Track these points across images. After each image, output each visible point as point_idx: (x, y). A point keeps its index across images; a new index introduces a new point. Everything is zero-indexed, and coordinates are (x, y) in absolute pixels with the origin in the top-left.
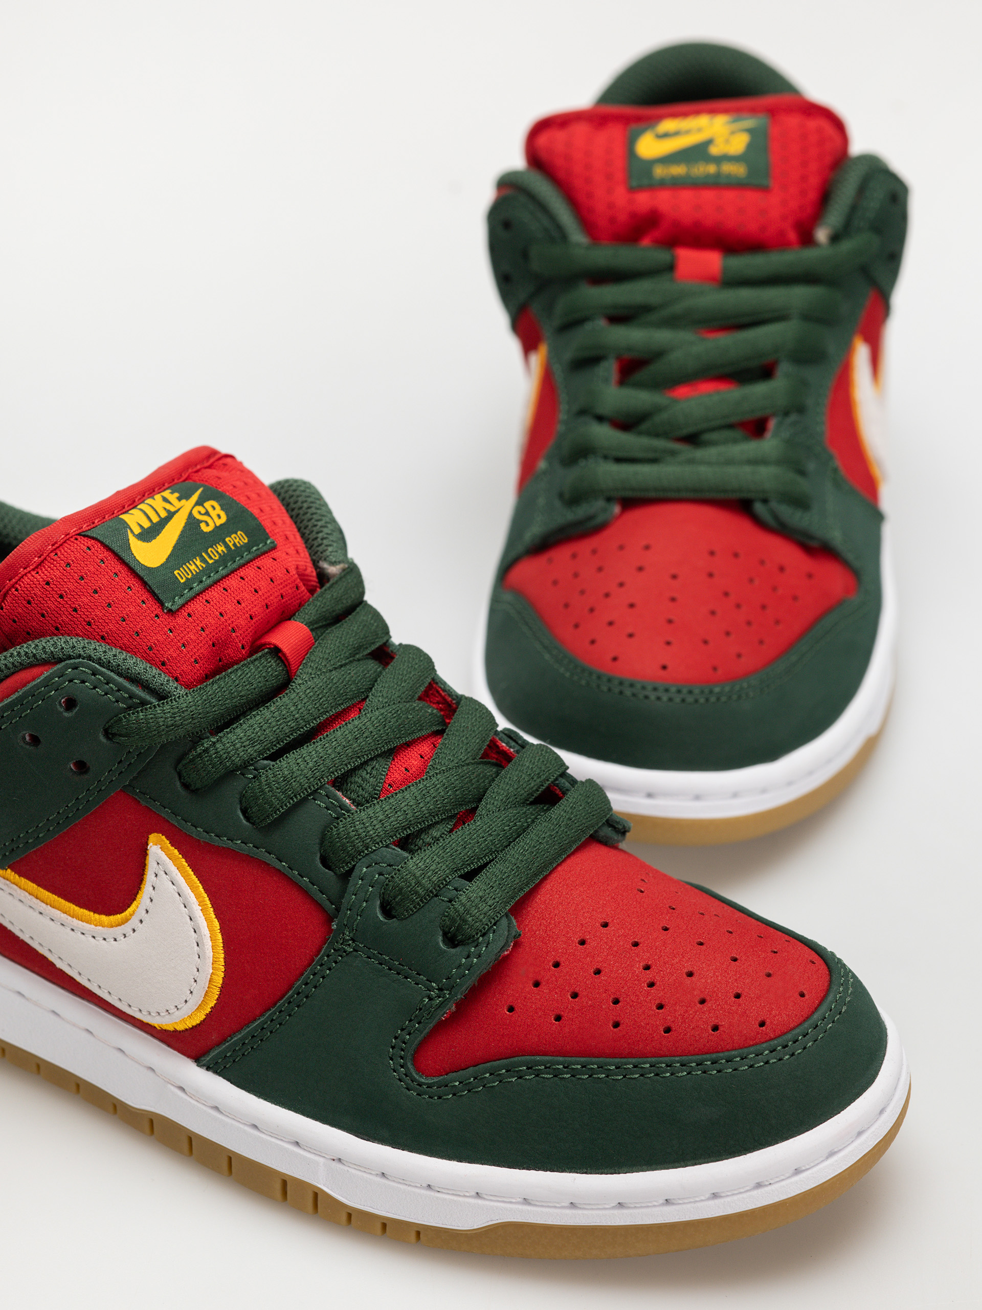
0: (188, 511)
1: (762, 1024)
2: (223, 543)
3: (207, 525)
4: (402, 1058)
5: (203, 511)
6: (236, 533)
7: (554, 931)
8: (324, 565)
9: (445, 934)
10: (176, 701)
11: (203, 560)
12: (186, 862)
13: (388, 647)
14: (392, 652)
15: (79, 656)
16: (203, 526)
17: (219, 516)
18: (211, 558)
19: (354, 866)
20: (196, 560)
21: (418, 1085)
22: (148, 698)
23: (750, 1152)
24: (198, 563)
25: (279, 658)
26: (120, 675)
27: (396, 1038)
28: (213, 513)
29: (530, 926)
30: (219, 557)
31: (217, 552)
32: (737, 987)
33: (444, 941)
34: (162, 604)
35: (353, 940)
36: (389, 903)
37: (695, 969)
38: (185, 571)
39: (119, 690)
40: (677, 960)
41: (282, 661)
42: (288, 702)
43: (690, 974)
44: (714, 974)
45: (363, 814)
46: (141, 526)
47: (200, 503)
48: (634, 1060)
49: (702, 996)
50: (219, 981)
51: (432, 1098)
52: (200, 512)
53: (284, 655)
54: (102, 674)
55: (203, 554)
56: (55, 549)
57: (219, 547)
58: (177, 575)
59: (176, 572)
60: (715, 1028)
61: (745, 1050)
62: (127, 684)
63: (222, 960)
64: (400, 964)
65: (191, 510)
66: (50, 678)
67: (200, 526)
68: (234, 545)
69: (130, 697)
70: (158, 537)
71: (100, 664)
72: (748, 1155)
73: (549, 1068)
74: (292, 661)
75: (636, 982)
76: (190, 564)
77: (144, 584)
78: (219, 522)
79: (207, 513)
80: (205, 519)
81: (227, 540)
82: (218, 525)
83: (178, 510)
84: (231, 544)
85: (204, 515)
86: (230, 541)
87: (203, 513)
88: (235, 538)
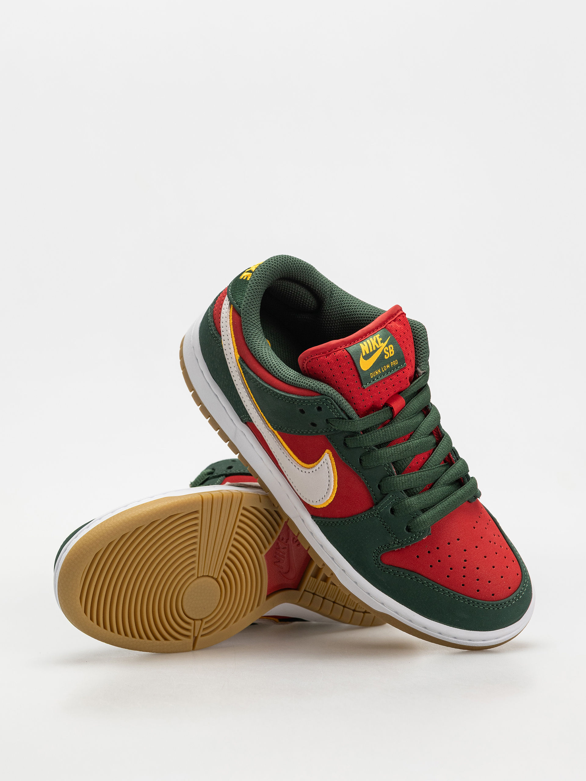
1: (493, 595)
3: (387, 356)
4: (377, 554)
6: (395, 360)
7: (442, 536)
8: (419, 369)
9: (407, 526)
10: (353, 422)
11: (381, 371)
12: (335, 463)
14: (429, 408)
15: (329, 396)
16: (386, 356)
18: (384, 370)
19: (388, 493)
21: (379, 564)
22: (346, 417)
23: (472, 630)
24: (379, 371)
25: (392, 411)
26: (339, 407)
27: (378, 548)
28: (390, 351)
29: (435, 532)
30: (386, 370)
31: (387, 367)
32: (491, 579)
33: (406, 528)
34: (362, 385)
35: (378, 514)
36: (394, 509)
37: (480, 567)
38: (374, 374)
39: (337, 412)
40: (476, 562)
41: (392, 412)
42: (389, 430)
43: (478, 568)
44: (485, 571)
45: (398, 478)
46: (366, 353)
47: (387, 346)
48: (449, 590)
49: (478, 578)
50: (330, 502)
51: (382, 570)
52: (386, 350)
53: (394, 412)
54: (334, 405)
55: (382, 368)
56: (335, 352)
57: (388, 365)
59: (371, 374)
60: (478, 591)
61: (484, 602)
62: (340, 411)
63: (334, 497)
64: (389, 528)
65: (384, 349)
66: (317, 399)
67: (384, 356)
68: (393, 365)
69: (340, 416)
70: (370, 358)
71: (334, 401)
72: (471, 631)
73: (422, 580)
74: (395, 413)
75: (460, 565)
76: (376, 371)
77: (359, 376)
78: (391, 355)
79: (388, 351)
80: (387, 353)
81: (391, 363)
82: (390, 356)
83: (380, 347)
84: (392, 365)
85: (387, 351)
86: (392, 364)
87: (387, 350)
88: (394, 362)
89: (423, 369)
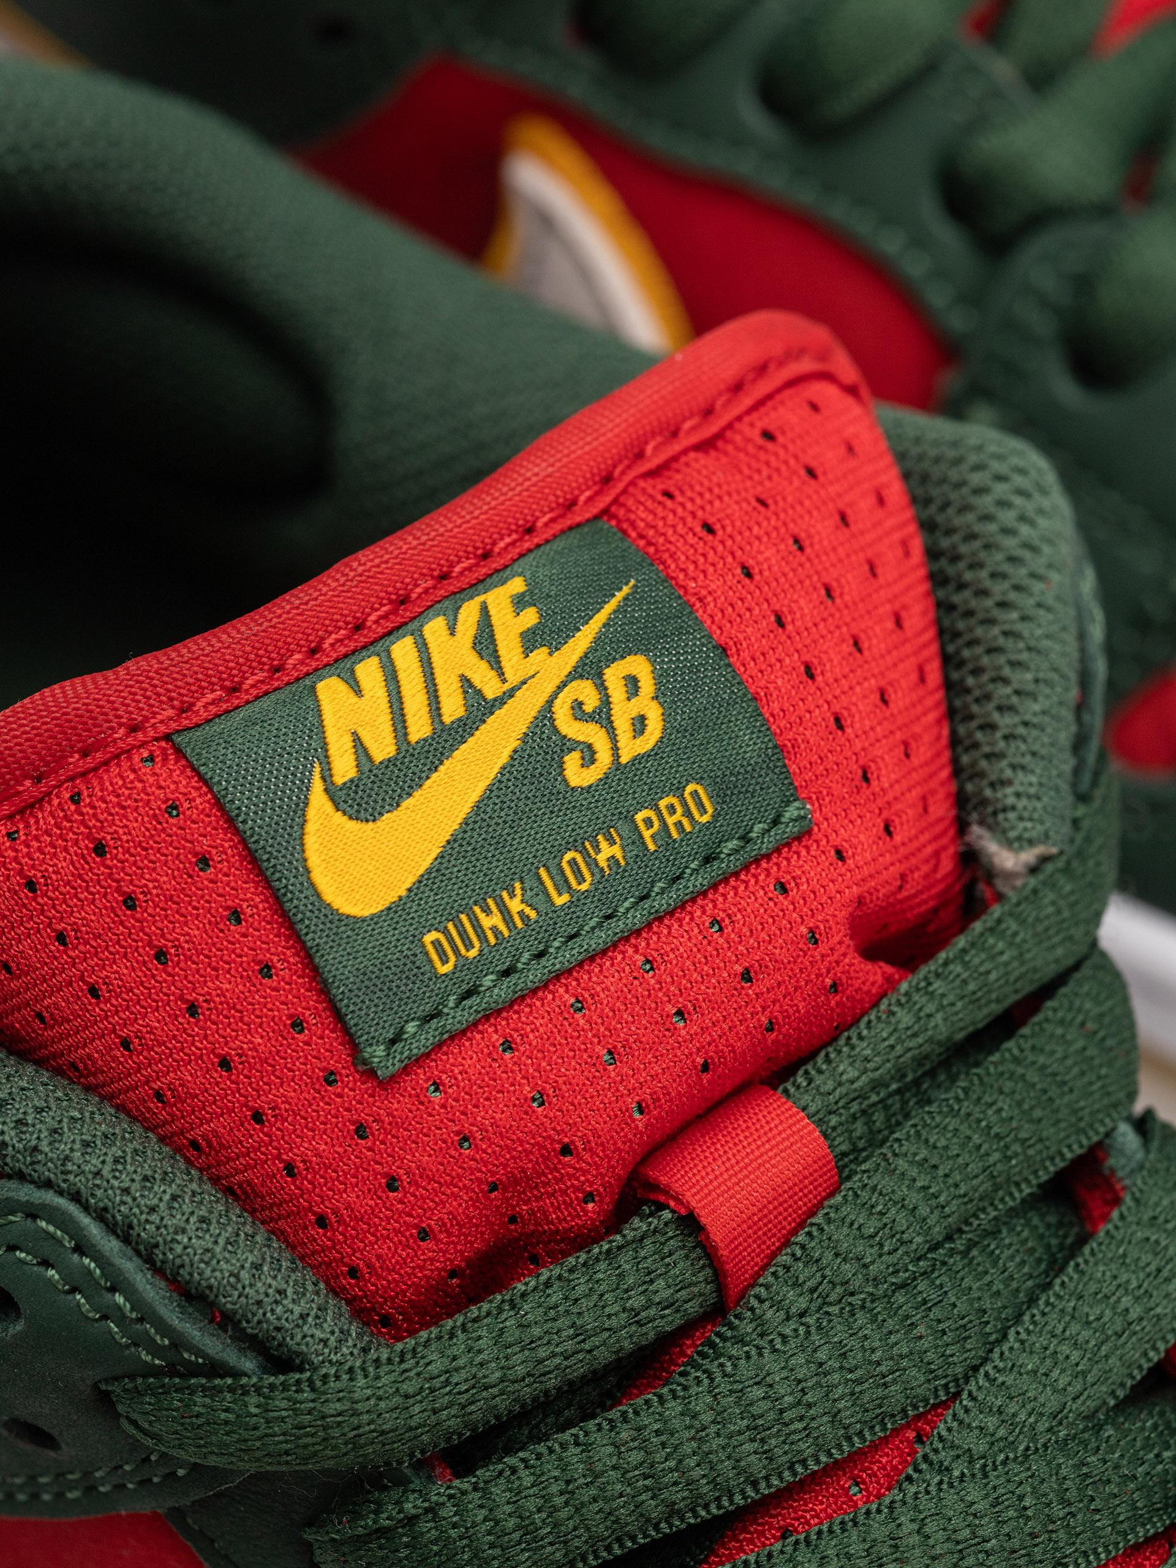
0: (540, 701)
2: (625, 830)
3: (590, 758)
5: (591, 702)
6: (679, 791)
8: (985, 840)
10: (313, 1390)
11: (537, 894)
13: (1107, 1155)
14: (1113, 1171)
15: (46, 1183)
16: (572, 761)
17: (640, 724)
20: (512, 895)
22: (232, 1357)
24: (515, 903)
25: (698, 1249)
28: (622, 713)
30: (596, 884)
31: (592, 864)
34: (351, 1051)
38: (463, 934)
39: (141, 1320)
41: (708, 1256)
46: (364, 753)
47: (589, 666)
52: (578, 707)
54: (102, 1256)
55: (543, 872)
57: (604, 845)
58: (430, 948)
59: (429, 938)
65: (550, 702)
67: (561, 765)
68: (662, 834)
69: (174, 1345)
70: (407, 803)
71: (103, 1220)
76: (486, 910)
77: (312, 968)
78: (631, 748)
79: (603, 711)
80: (593, 734)
81: (640, 817)
82: (624, 760)
83: (511, 693)
84: (647, 834)
85: (589, 718)
86: (648, 823)
87: (588, 708)
88: (672, 809)
89: (1019, 838)
